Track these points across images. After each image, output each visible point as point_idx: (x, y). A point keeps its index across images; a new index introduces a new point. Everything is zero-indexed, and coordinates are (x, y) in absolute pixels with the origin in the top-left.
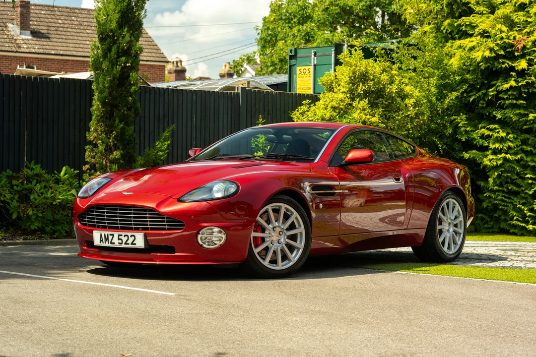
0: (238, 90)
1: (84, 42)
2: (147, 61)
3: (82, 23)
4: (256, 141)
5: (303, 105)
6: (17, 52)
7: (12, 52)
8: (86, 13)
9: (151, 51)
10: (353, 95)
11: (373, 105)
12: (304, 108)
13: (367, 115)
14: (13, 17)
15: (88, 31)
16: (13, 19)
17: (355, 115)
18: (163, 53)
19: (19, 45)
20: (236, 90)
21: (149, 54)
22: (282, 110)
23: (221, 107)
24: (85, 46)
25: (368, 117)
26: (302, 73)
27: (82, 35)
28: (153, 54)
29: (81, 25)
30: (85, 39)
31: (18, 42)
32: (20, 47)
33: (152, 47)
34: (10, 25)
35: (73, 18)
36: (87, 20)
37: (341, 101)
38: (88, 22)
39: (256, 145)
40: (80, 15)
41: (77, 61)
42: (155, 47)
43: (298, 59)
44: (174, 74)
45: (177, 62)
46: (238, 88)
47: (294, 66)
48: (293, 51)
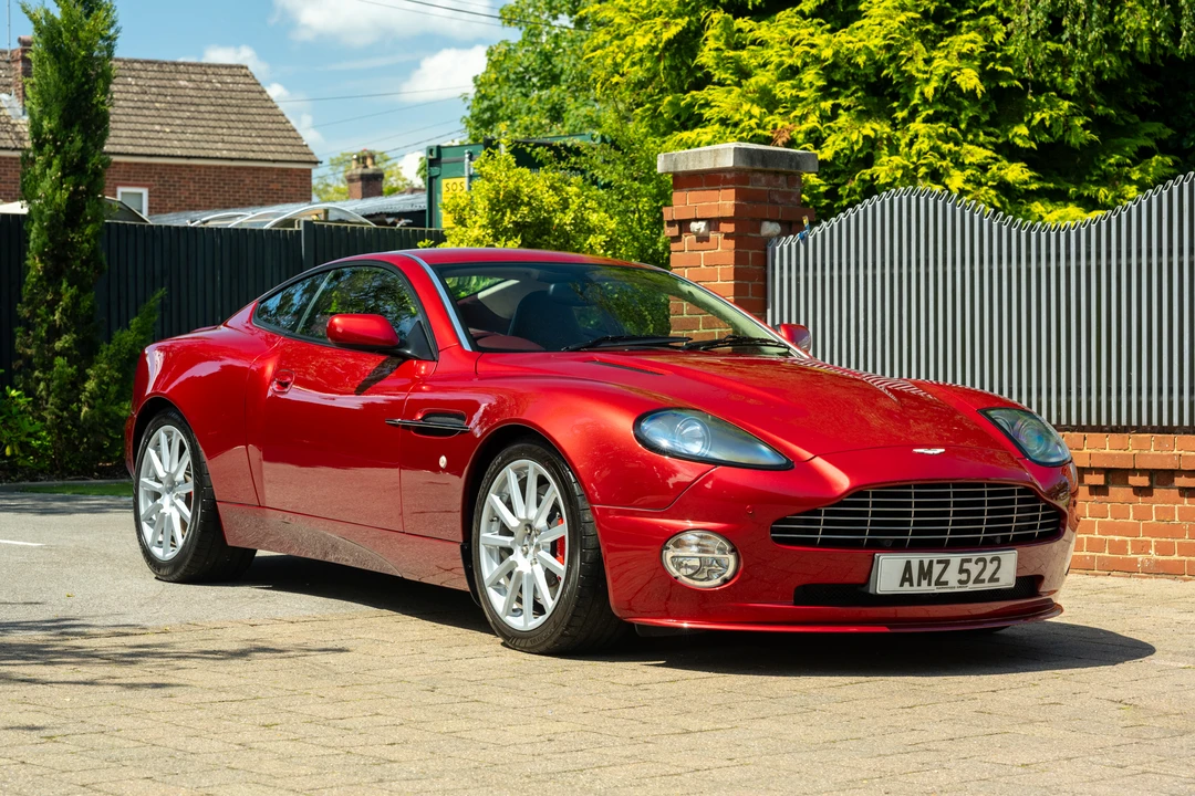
1: (149, 127)
2: (274, 161)
3: (147, 89)
8: (155, 68)
9: (282, 141)
14: (10, 80)
15: (157, 105)
16: (8, 85)
18: (306, 146)
19: (21, 135)
21: (280, 149)
24: (152, 135)
27: (146, 112)
28: (288, 148)
29: (145, 93)
30: (153, 120)
31: (18, 129)
32: (19, 139)
33: (285, 133)
34: (3, 97)
35: (130, 79)
36: (158, 83)
38: (158, 87)
40: (143, 74)
41: (136, 164)
42: (292, 134)
43: (443, 165)
44: (360, 184)
45: (364, 158)
46: (299, 222)
47: (436, 177)
48: (434, 153)
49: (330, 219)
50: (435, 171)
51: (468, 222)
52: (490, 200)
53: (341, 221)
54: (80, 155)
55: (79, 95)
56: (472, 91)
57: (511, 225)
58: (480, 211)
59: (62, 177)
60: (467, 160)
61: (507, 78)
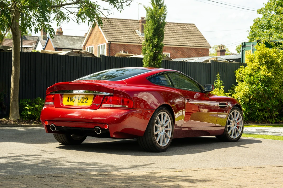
0: (210, 62)
1: (171, 38)
2: (200, 47)
3: (171, 29)
4: (216, 83)
5: (240, 68)
6: (140, 43)
7: (137, 43)
8: (173, 24)
9: (203, 42)
10: (261, 64)
11: (269, 68)
12: (240, 69)
13: (266, 72)
14: (139, 27)
15: (173, 33)
17: (261, 73)
18: (208, 43)
19: (141, 40)
20: (209, 62)
21: (202, 44)
22: (231, 70)
23: (202, 69)
24: (171, 40)
25: (267, 73)
26: (248, 54)
27: (170, 35)
28: (204, 44)
29: (170, 30)
30: (172, 37)
31: (140, 38)
32: (141, 41)
33: (203, 40)
34: (137, 31)
35: (166, 27)
36: (173, 28)
37: (256, 66)
38: (173, 29)
39: (216, 85)
40: (170, 26)
41: (168, 47)
42: (205, 40)
43: (246, 47)
44: (220, 52)
45: (221, 47)
46: (210, 61)
47: (244, 50)
48: (244, 44)
49: (218, 60)
50: (244, 48)
51: (253, 61)
52: (259, 56)
53: (220, 61)
54: (157, 43)
55: (157, 28)
56: (250, 30)
57: (264, 62)
58: (256, 59)
59: (152, 49)
60: (252, 46)
61: (259, 27)
